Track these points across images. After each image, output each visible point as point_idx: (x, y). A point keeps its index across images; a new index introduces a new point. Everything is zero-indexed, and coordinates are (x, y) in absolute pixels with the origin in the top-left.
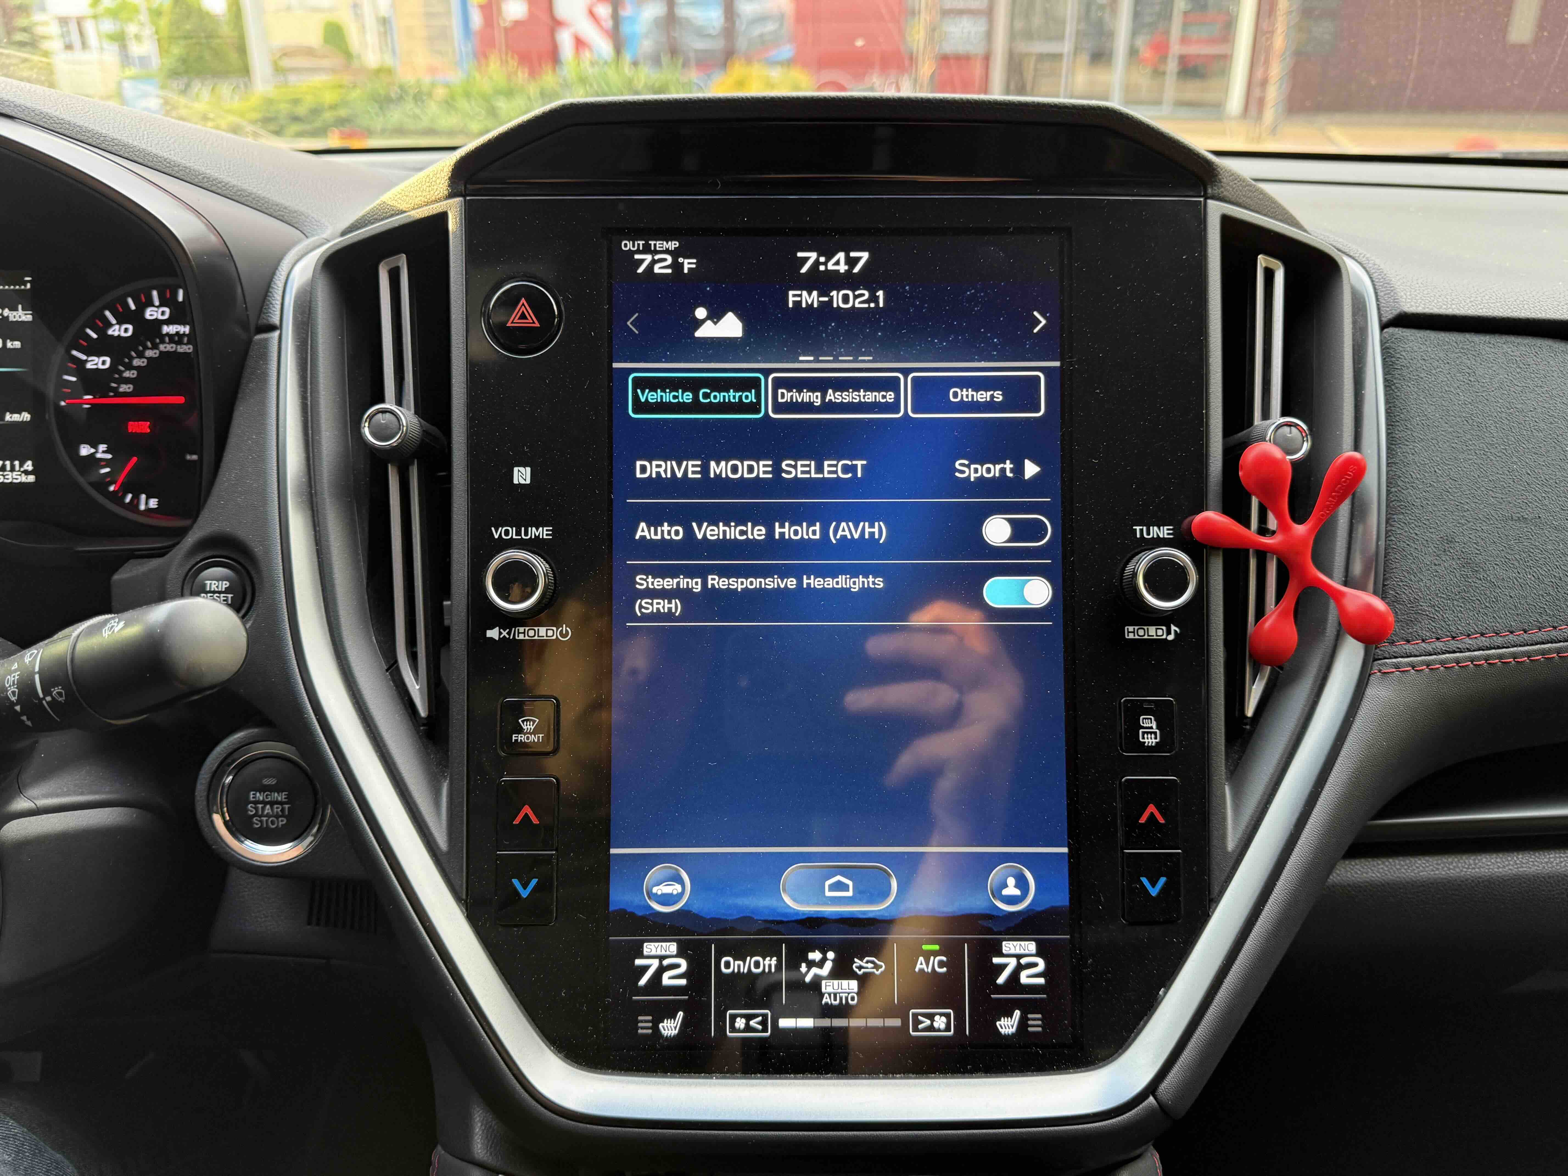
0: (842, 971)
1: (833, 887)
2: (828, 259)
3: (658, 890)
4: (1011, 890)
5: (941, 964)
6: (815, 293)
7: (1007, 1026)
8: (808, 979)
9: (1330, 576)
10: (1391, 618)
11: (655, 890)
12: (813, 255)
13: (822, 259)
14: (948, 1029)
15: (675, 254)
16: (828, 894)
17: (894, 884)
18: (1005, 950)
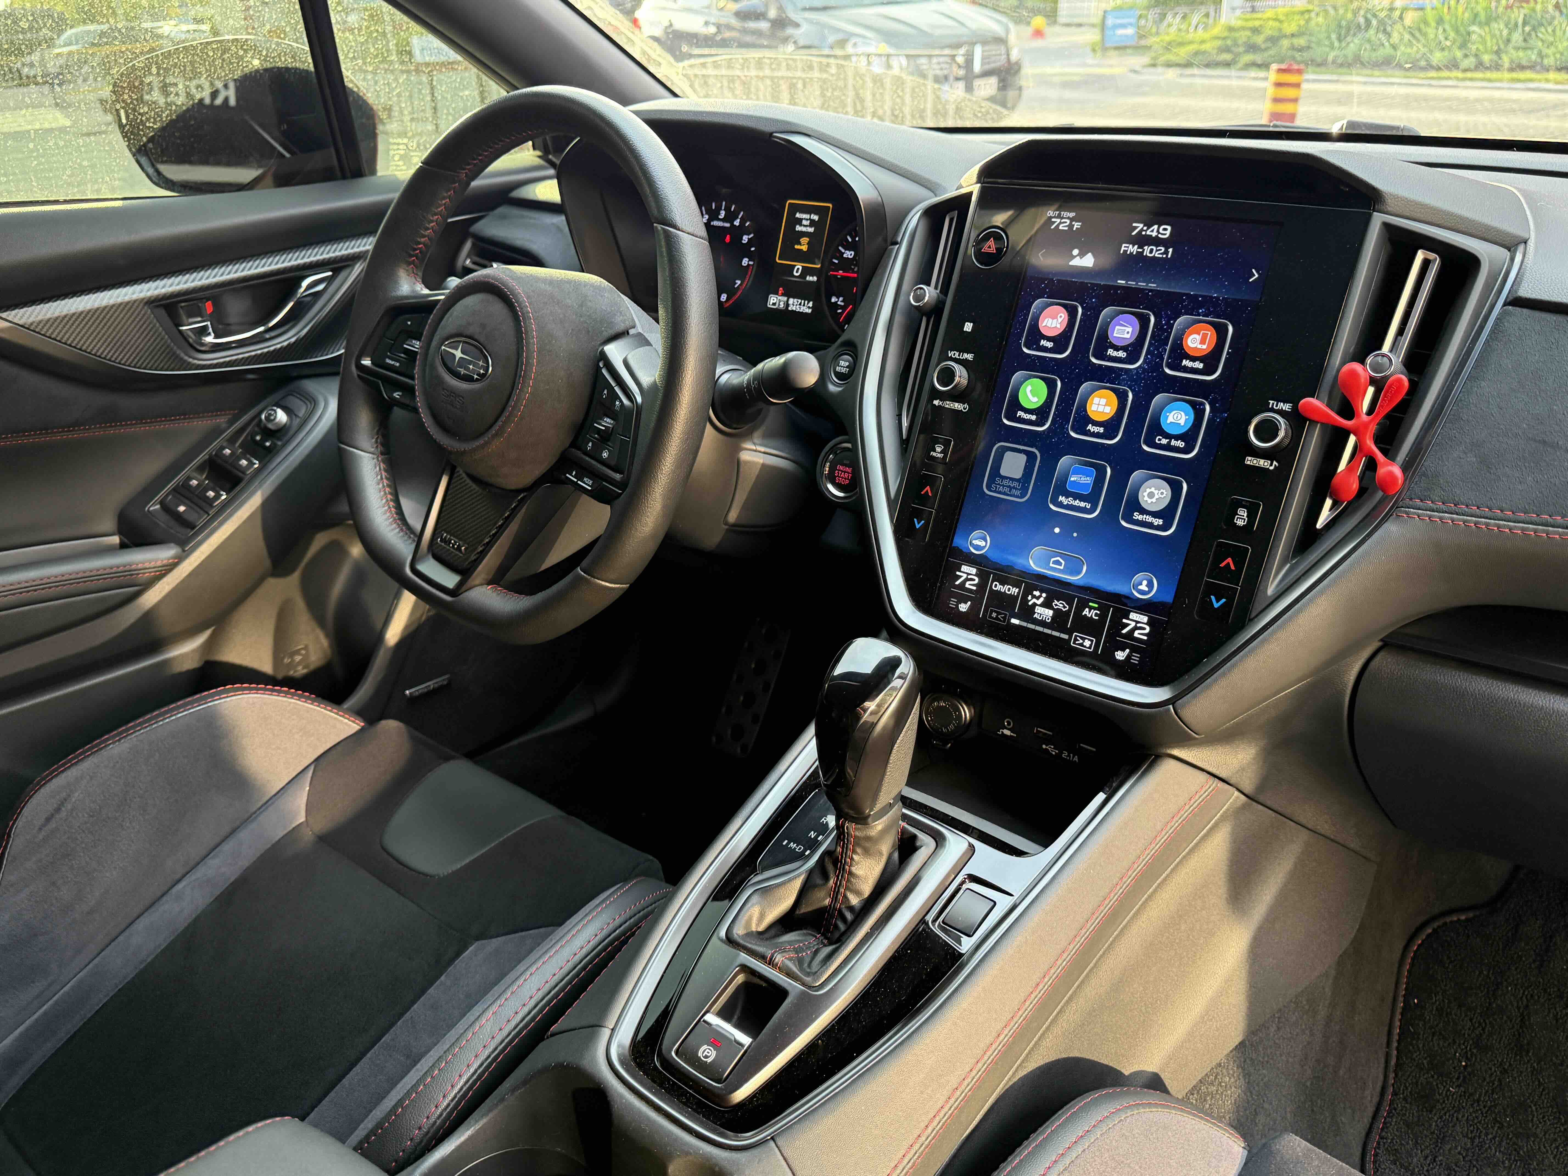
0: (1047, 604)
1: (1055, 562)
2: (1148, 229)
3: (976, 542)
4: (1144, 587)
5: (1096, 615)
6: (1136, 247)
7: (1121, 655)
8: (1030, 603)
11: (974, 542)
12: (1141, 226)
13: (1145, 228)
14: (1090, 648)
15: (1072, 220)
16: (1051, 565)
17: (1085, 569)
18: (1131, 617)
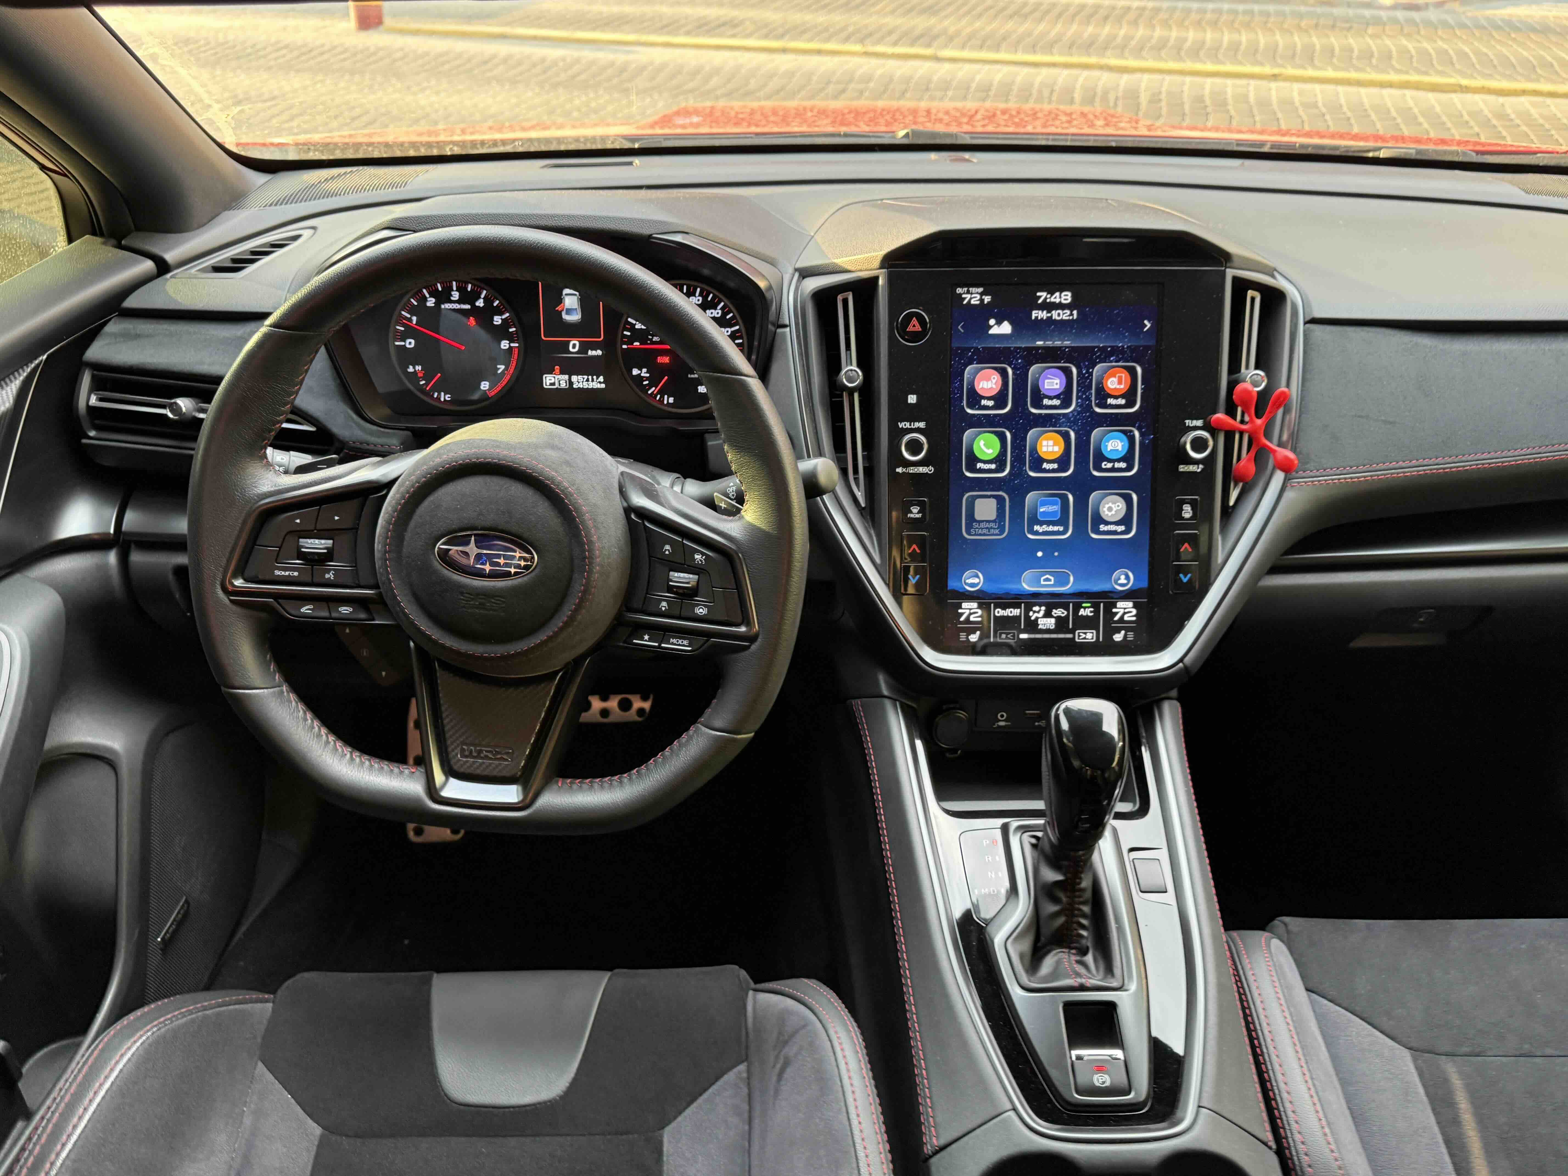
0: (1048, 615)
1: (1045, 580)
2: (1052, 296)
3: (970, 581)
4: (1123, 580)
5: (1091, 612)
6: (1045, 312)
7: (1118, 637)
8: (1033, 618)
9: (1271, 442)
10: (1296, 462)
11: (968, 581)
12: (1044, 294)
13: (1049, 296)
14: (1092, 639)
15: (982, 294)
16: (1042, 583)
17: (1072, 579)
18: (1119, 606)
